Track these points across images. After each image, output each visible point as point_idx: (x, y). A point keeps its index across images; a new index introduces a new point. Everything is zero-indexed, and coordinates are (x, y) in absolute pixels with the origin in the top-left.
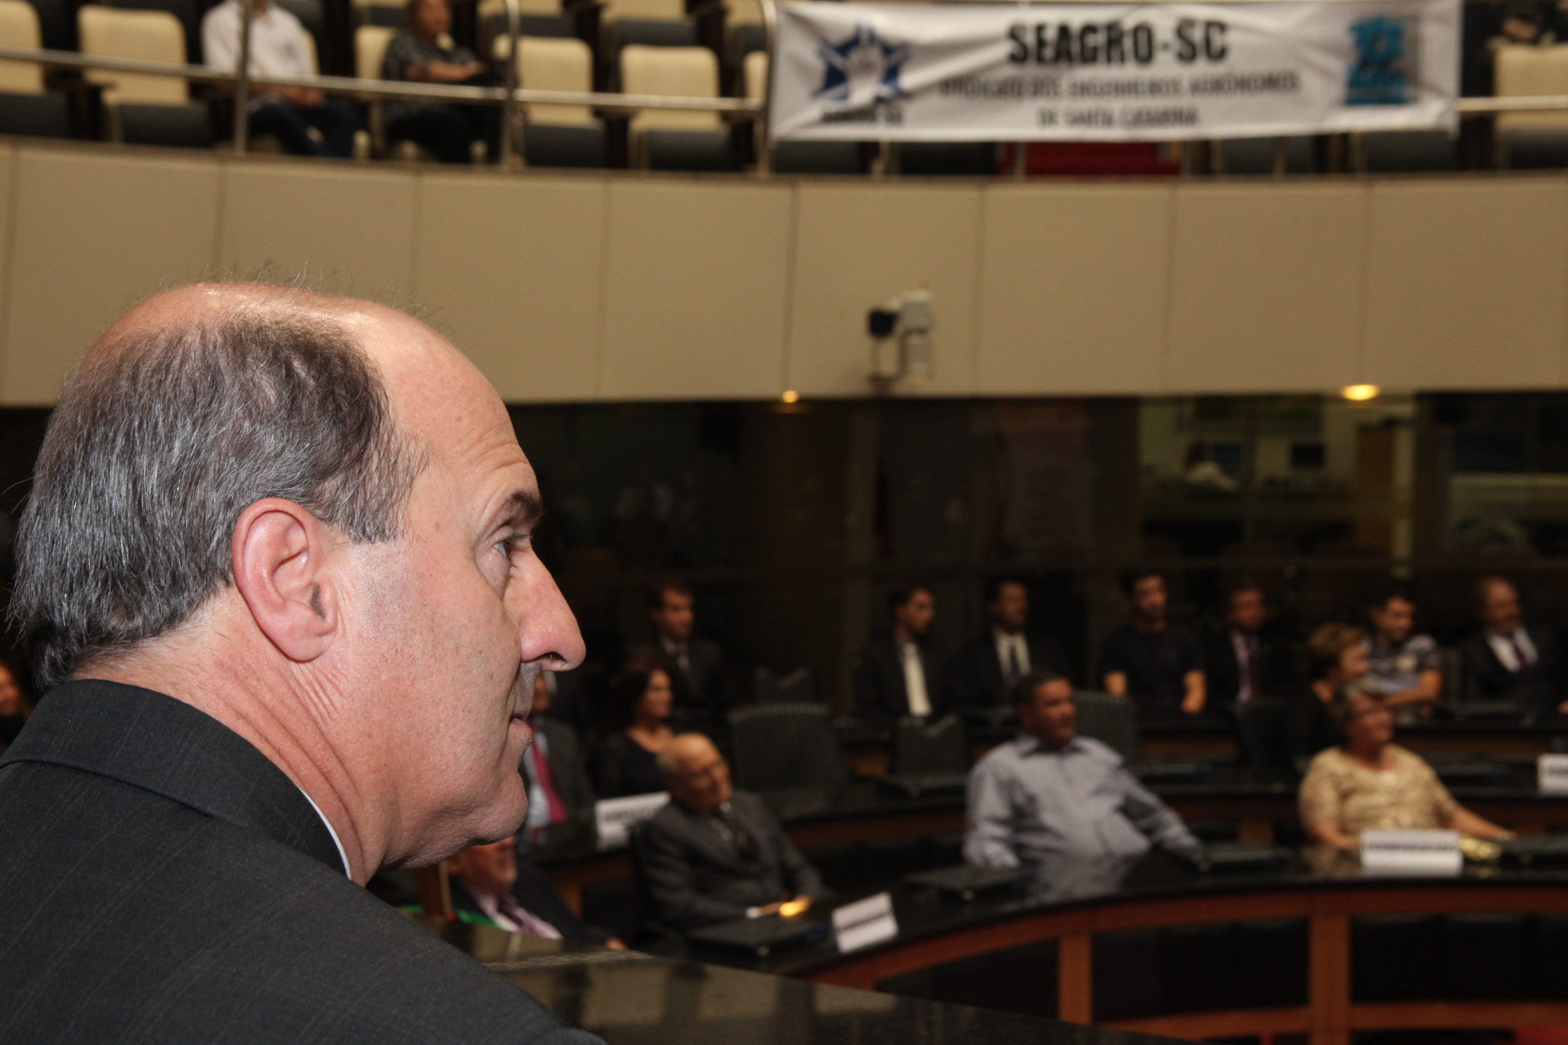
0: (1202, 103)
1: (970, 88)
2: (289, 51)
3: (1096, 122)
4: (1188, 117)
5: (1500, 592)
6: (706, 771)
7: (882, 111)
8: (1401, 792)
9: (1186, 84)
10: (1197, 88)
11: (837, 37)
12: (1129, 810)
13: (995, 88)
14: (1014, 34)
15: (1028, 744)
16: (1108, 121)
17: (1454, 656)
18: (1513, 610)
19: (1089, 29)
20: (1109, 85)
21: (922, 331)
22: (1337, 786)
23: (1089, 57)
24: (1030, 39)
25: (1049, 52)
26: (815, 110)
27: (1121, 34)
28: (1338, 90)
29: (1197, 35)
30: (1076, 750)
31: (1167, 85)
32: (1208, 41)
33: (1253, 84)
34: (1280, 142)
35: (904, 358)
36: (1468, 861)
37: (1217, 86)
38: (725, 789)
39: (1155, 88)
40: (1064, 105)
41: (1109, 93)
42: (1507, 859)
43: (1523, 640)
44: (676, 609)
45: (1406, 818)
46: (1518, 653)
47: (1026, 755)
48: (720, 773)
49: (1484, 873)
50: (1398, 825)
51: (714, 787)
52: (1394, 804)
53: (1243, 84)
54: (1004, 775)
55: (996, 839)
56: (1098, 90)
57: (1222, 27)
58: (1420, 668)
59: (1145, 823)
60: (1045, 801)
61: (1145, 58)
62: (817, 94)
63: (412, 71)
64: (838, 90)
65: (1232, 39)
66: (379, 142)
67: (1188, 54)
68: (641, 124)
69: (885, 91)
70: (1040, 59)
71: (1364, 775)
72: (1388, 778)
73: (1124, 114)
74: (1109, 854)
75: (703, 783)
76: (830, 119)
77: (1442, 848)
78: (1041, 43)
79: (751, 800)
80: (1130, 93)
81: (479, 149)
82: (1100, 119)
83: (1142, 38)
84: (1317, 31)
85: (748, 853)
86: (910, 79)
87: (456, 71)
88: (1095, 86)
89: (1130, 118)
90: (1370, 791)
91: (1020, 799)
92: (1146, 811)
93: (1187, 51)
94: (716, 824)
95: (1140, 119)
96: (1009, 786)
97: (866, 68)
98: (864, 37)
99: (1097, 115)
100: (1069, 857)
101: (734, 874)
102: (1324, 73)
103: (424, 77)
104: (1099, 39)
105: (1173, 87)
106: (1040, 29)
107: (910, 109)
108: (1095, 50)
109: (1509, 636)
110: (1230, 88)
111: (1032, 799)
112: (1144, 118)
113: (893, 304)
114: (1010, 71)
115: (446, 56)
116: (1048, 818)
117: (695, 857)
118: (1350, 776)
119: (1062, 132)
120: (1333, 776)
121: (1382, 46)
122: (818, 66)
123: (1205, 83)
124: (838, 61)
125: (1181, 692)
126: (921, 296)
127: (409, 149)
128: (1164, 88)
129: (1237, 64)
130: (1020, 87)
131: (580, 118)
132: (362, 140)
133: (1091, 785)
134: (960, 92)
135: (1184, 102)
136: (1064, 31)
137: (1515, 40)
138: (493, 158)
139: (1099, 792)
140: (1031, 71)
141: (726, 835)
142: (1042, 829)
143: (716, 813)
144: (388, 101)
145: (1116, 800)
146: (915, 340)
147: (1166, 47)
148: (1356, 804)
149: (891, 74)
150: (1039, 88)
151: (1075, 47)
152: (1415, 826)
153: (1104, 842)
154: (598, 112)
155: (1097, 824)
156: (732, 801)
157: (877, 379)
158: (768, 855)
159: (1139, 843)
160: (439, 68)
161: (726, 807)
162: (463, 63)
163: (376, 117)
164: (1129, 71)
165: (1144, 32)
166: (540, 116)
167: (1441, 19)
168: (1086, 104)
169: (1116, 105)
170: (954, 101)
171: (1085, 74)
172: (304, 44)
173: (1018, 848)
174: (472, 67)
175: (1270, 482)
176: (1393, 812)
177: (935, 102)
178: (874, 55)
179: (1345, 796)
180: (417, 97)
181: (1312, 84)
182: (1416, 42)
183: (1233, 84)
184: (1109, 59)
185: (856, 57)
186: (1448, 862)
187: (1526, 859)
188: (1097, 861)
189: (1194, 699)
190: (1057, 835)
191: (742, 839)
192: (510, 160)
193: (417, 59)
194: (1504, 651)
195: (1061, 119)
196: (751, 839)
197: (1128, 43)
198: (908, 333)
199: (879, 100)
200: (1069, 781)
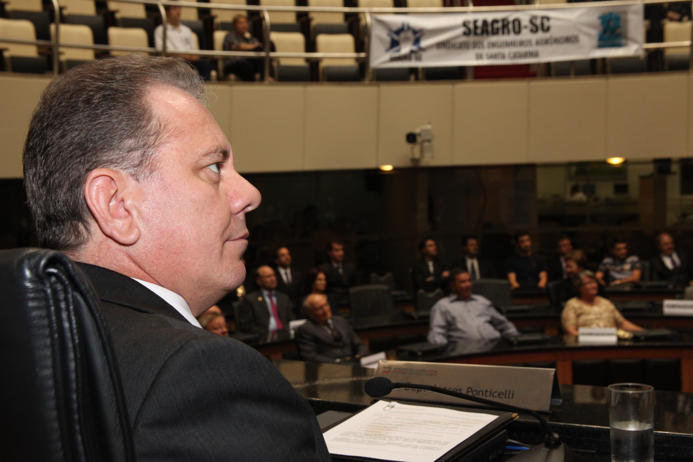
0: (541, 49)
1: (448, 46)
2: (187, 41)
3: (499, 58)
4: (535, 55)
5: (666, 239)
6: (321, 307)
7: (413, 56)
8: (601, 314)
9: (534, 42)
10: (538, 43)
11: (395, 28)
12: (493, 322)
13: (458, 46)
14: (465, 24)
15: (453, 297)
16: (503, 57)
17: (647, 264)
18: (671, 246)
19: (495, 21)
20: (503, 43)
21: (429, 141)
22: (575, 312)
23: (495, 32)
24: (471, 26)
25: (479, 31)
26: (387, 56)
27: (508, 23)
28: (595, 42)
29: (538, 22)
30: (472, 299)
31: (526, 42)
32: (542, 24)
33: (560, 41)
34: (572, 63)
35: (422, 152)
36: (620, 339)
37: (546, 42)
38: (329, 314)
39: (522, 43)
40: (485, 51)
41: (503, 46)
42: (636, 338)
43: (675, 257)
44: (337, 250)
45: (602, 324)
46: (673, 262)
47: (452, 301)
48: (327, 308)
49: (627, 344)
50: (598, 326)
51: (325, 314)
52: (597, 319)
53: (557, 41)
54: (443, 309)
55: (440, 334)
56: (499, 45)
57: (548, 19)
58: (633, 268)
59: (500, 327)
60: (458, 319)
61: (518, 32)
62: (387, 50)
63: (234, 47)
64: (396, 48)
65: (552, 23)
66: (221, 74)
67: (535, 29)
68: (324, 64)
69: (414, 48)
70: (476, 34)
71: (586, 308)
72: (595, 309)
73: (509, 54)
74: (483, 339)
75: (320, 312)
76: (393, 59)
77: (610, 334)
78: (476, 27)
79: (340, 319)
80: (512, 45)
81: (258, 76)
82: (500, 56)
83: (517, 24)
84: (585, 19)
85: (338, 339)
86: (424, 43)
87: (250, 46)
88: (498, 43)
89: (512, 55)
90: (588, 314)
91: (449, 318)
92: (501, 322)
93: (534, 29)
94: (326, 328)
95: (515, 56)
96: (445, 313)
97: (407, 39)
98: (406, 27)
99: (499, 54)
100: (468, 340)
101: (331, 346)
102: (589, 35)
103: (238, 49)
104: (500, 25)
105: (529, 43)
106: (475, 22)
107: (424, 55)
108: (498, 29)
109: (670, 256)
110: (551, 43)
111: (454, 318)
112: (518, 55)
113: (417, 130)
114: (464, 39)
115: (247, 41)
116: (460, 325)
117: (317, 340)
118: (581, 308)
119: (485, 62)
120: (574, 308)
121: (612, 24)
122: (388, 39)
123: (541, 41)
124: (396, 37)
125: (538, 280)
126: (428, 127)
127: (232, 77)
128: (525, 44)
129: (554, 33)
130: (468, 44)
131: (301, 63)
132: (214, 73)
133: (477, 313)
134: (444, 47)
135: (533, 48)
136: (485, 23)
137: (672, 20)
138: (262, 79)
139: (480, 315)
140: (472, 39)
141: (329, 332)
142: (457, 330)
143: (327, 324)
144: (225, 58)
145: (488, 318)
146: (426, 144)
147: (526, 27)
148: (582, 319)
149: (417, 41)
150: (475, 45)
151: (490, 29)
152: (605, 326)
153: (481, 334)
154: (308, 60)
155: (478, 327)
156: (332, 319)
157: (414, 160)
158: (346, 339)
159: (497, 334)
160: (244, 45)
161: (330, 321)
162: (253, 43)
163: (221, 65)
164: (512, 37)
165: (517, 22)
166: (284, 62)
167: (636, 13)
168: (494, 51)
169: (506, 51)
170: (442, 51)
171: (494, 39)
172: (193, 38)
173: (448, 337)
174: (256, 44)
175: (607, 199)
176: (597, 322)
177: (435, 51)
178: (410, 34)
179: (578, 316)
180: (234, 57)
181: (584, 39)
182: (626, 21)
183: (552, 41)
184: (503, 33)
185: (402, 35)
186: (612, 340)
187: (642, 338)
188: (479, 341)
189: (543, 283)
190: (463, 332)
191: (335, 333)
192: (268, 79)
193: (236, 42)
194: (668, 262)
195: (484, 57)
196: (339, 333)
197: (511, 26)
198: (424, 141)
199: (412, 52)
200: (469, 311)
